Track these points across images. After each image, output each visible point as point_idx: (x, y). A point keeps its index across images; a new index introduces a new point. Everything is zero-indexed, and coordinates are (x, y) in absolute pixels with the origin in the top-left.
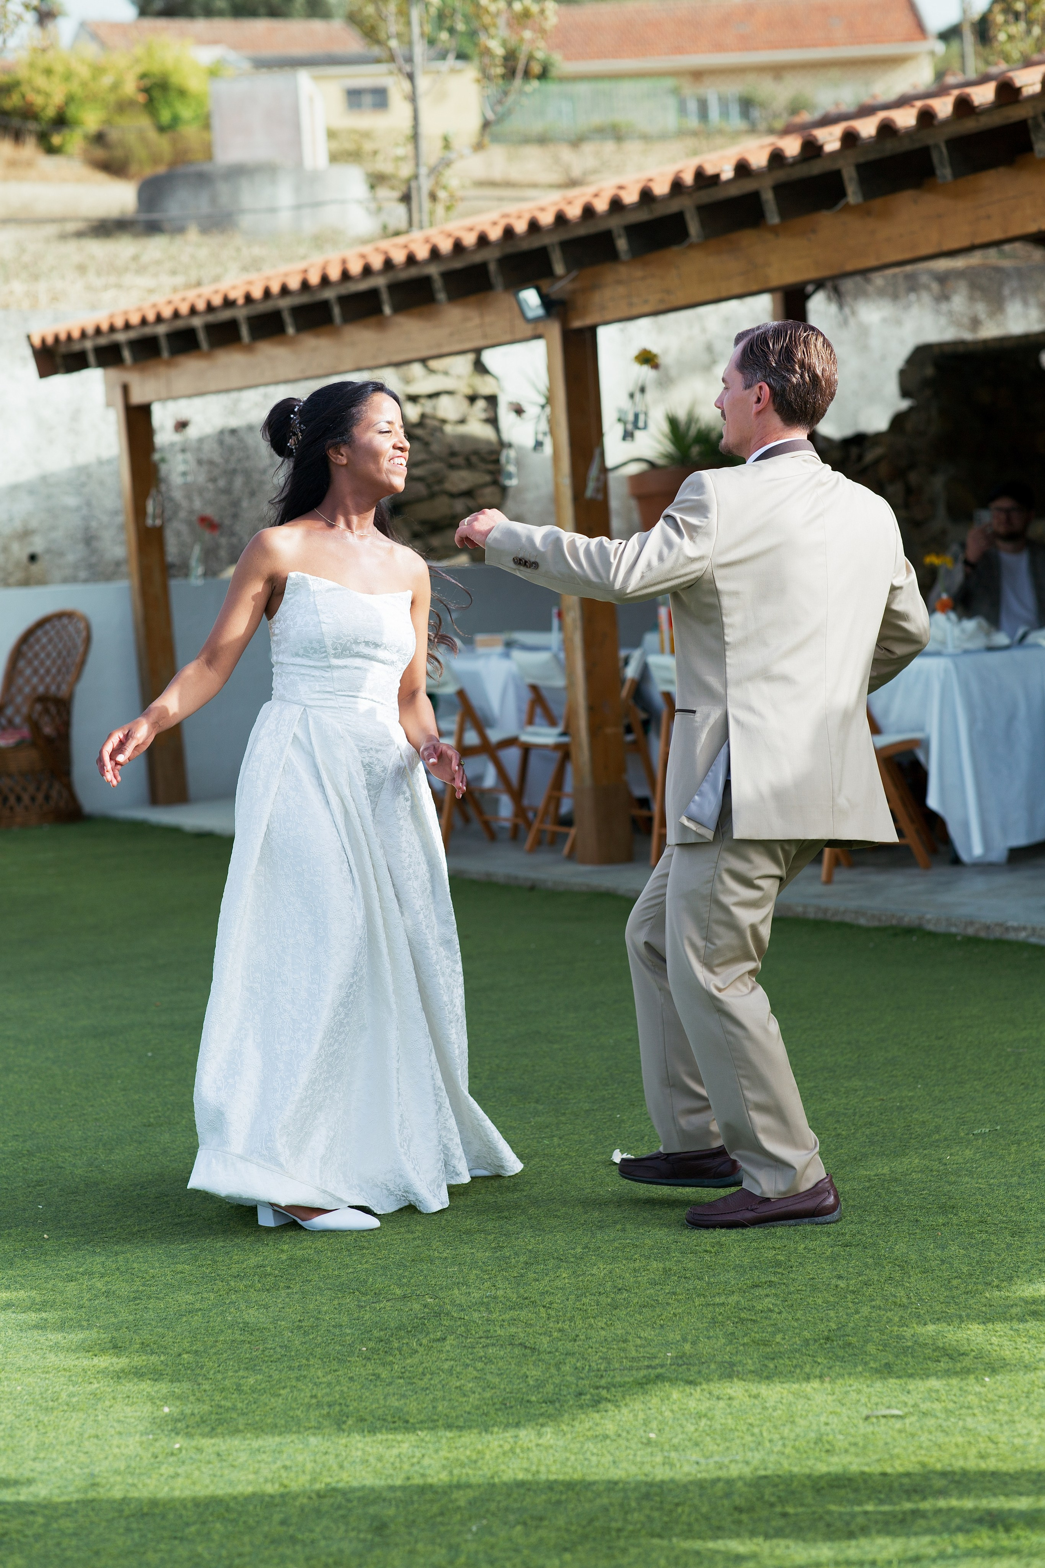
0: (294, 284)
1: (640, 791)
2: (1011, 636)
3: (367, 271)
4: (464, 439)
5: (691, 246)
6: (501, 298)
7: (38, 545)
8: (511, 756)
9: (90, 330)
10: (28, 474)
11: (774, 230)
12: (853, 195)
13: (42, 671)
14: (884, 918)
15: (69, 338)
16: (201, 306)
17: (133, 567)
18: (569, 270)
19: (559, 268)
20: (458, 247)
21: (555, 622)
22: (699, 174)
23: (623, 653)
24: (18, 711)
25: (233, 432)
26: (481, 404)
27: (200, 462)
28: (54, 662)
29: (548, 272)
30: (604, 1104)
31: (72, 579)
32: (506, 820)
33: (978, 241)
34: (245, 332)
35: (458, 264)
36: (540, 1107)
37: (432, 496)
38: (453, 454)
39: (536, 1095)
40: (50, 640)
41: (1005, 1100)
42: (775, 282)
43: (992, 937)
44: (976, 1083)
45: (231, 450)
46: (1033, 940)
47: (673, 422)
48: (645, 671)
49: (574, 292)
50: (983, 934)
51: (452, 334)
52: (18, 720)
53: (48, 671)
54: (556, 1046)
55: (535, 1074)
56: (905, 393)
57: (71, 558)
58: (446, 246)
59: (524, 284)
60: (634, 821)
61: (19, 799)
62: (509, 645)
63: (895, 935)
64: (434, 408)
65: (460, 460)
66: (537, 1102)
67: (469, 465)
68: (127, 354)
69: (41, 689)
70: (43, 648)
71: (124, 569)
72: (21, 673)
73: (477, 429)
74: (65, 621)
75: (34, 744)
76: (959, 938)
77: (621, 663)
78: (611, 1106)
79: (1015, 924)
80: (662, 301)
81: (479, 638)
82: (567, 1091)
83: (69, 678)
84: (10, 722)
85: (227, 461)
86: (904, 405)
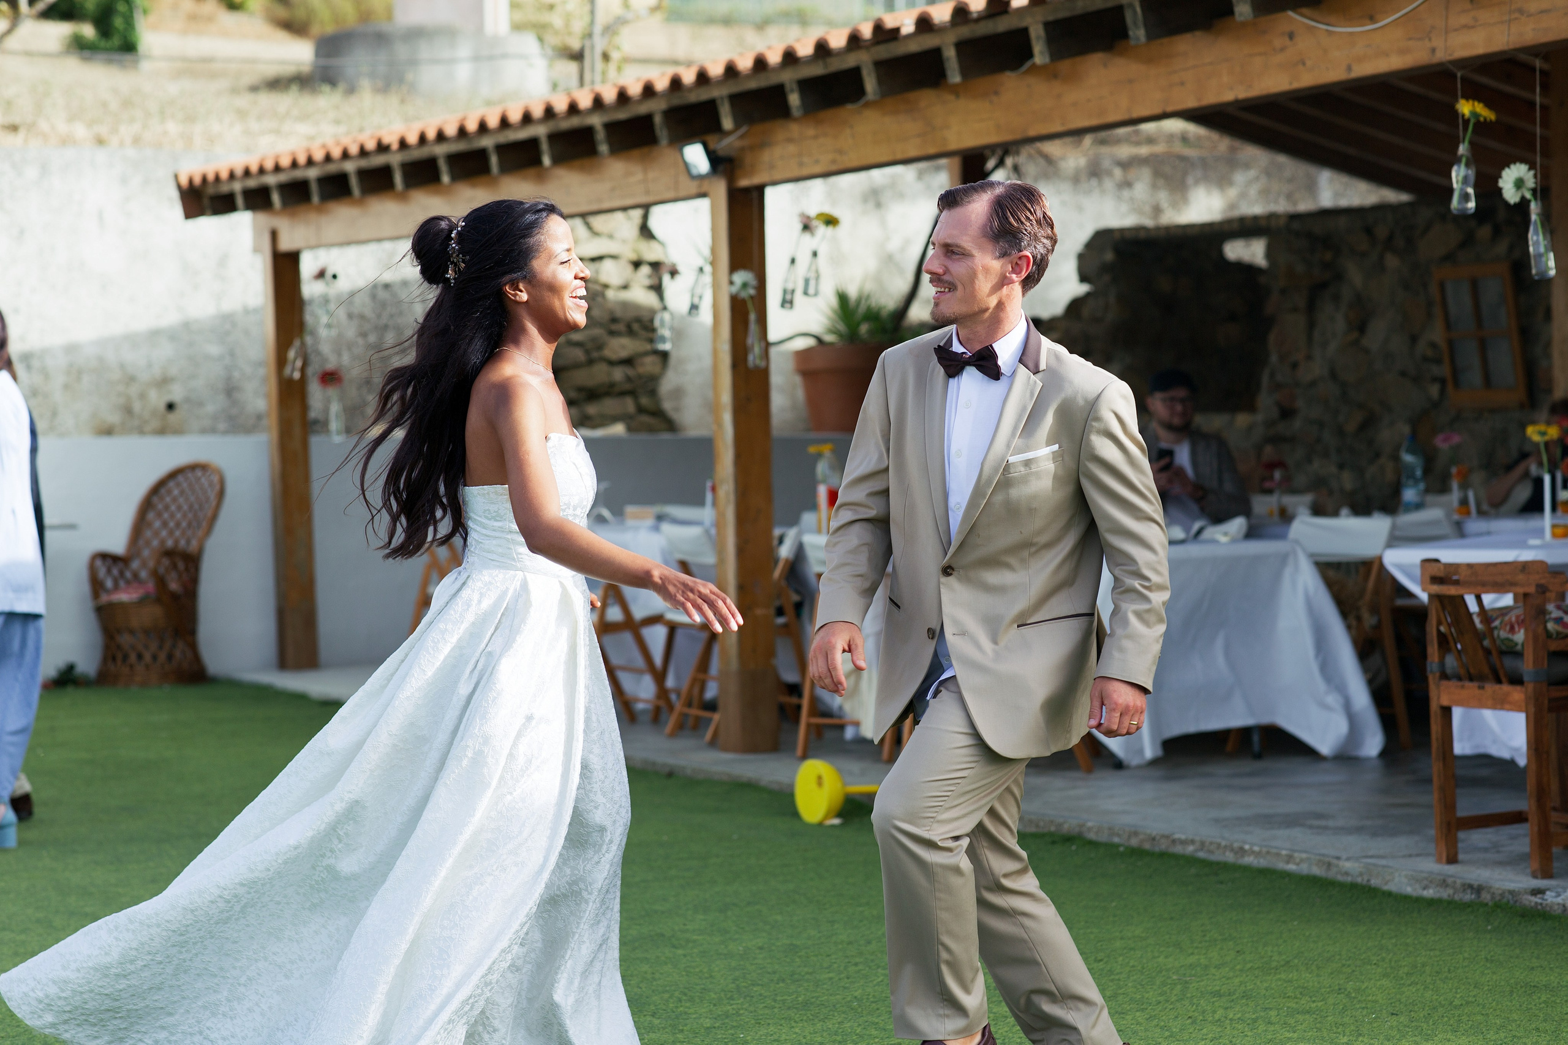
0: (451, 131)
1: (790, 676)
2: (1187, 530)
3: (527, 119)
4: (626, 305)
5: (868, 105)
6: (665, 152)
7: (176, 393)
8: (656, 636)
9: (239, 172)
10: (170, 319)
11: (955, 90)
12: (1040, 55)
13: (172, 524)
14: (1042, 824)
15: (217, 178)
16: (354, 150)
17: (272, 422)
18: (738, 125)
19: (727, 123)
20: (623, 97)
21: (709, 497)
22: (878, 28)
23: (777, 532)
24: (144, 564)
25: (387, 286)
26: (645, 270)
27: (350, 316)
28: (185, 516)
29: (715, 127)
30: (727, 1021)
31: (212, 430)
32: (646, 701)
33: (1170, 109)
34: (398, 179)
35: (622, 115)
36: (656, 1022)
37: (591, 362)
38: (614, 320)
39: (653, 1007)
40: (182, 493)
41: (1171, 1036)
42: (953, 146)
43: (1157, 849)
44: (1138, 1014)
45: (383, 305)
46: (1201, 855)
47: (843, 298)
48: (800, 553)
49: (742, 149)
50: (1147, 846)
51: (613, 189)
52: (144, 574)
53: (178, 525)
54: (680, 952)
55: (655, 983)
56: (1083, 278)
57: (210, 408)
58: (610, 95)
59: (689, 137)
60: (782, 708)
61: (140, 657)
62: (660, 518)
63: (1054, 843)
64: (597, 272)
65: (621, 327)
66: (653, 1015)
67: (630, 332)
68: (276, 198)
69: (170, 543)
70: (175, 500)
71: (265, 422)
72: (150, 525)
73: (641, 295)
74: (199, 473)
75: (158, 600)
76: (1121, 849)
77: (775, 542)
78: (735, 1024)
79: (1183, 837)
80: (834, 162)
81: (630, 509)
82: (688, 1004)
83: (200, 533)
84: (136, 576)
85: (379, 316)
86: (1083, 289)
